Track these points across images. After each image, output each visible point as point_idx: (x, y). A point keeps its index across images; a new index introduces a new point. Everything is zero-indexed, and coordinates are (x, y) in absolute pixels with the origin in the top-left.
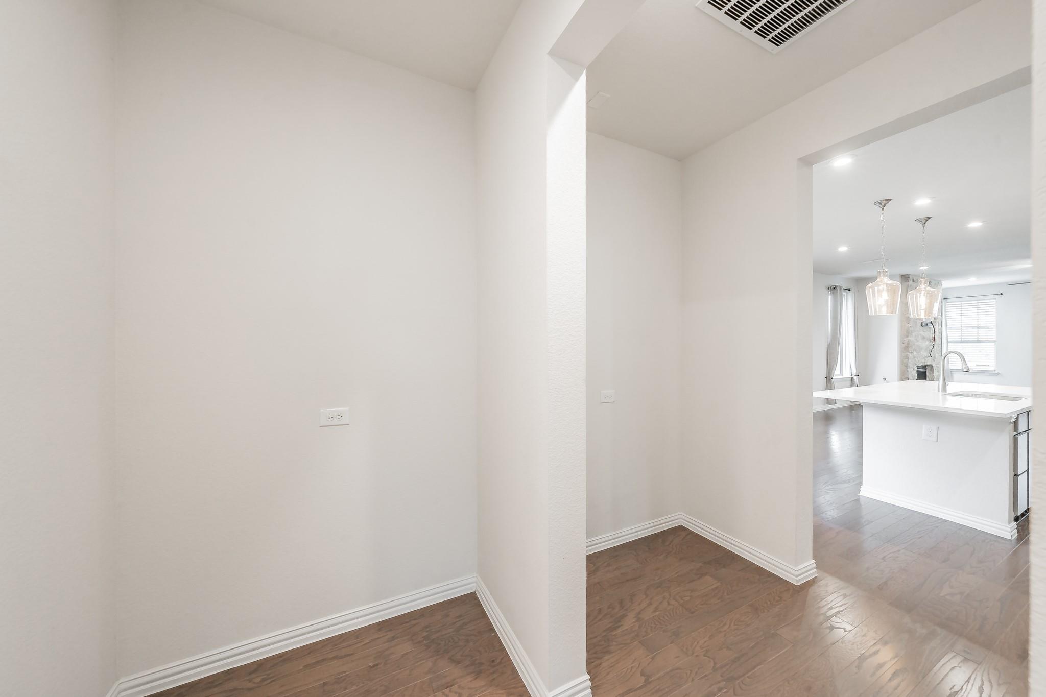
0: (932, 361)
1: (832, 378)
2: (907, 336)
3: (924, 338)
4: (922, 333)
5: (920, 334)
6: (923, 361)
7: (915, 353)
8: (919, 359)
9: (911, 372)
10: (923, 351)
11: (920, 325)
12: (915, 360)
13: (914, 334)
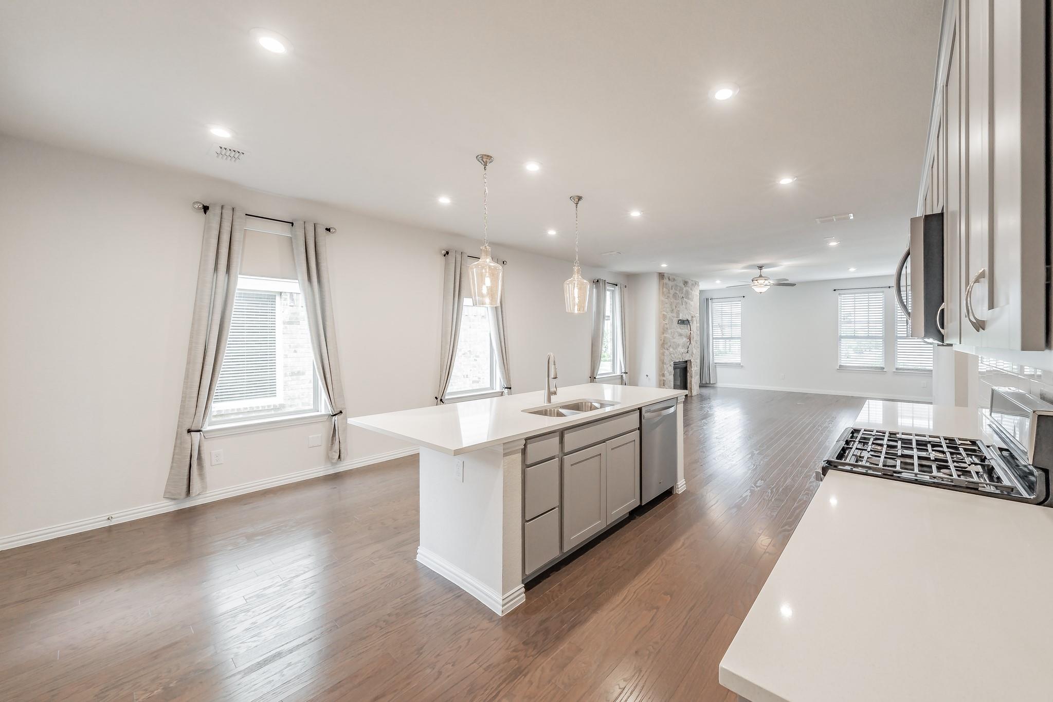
0: (690, 357)
1: (595, 378)
2: (663, 334)
3: (681, 335)
4: (679, 330)
5: (677, 332)
6: (680, 356)
7: (671, 350)
8: (675, 355)
9: (667, 368)
10: (680, 347)
11: (677, 323)
12: (672, 357)
13: (669, 331)
